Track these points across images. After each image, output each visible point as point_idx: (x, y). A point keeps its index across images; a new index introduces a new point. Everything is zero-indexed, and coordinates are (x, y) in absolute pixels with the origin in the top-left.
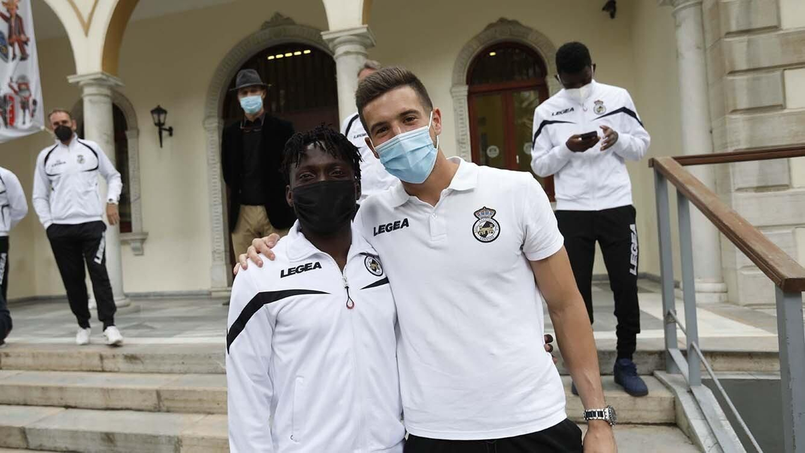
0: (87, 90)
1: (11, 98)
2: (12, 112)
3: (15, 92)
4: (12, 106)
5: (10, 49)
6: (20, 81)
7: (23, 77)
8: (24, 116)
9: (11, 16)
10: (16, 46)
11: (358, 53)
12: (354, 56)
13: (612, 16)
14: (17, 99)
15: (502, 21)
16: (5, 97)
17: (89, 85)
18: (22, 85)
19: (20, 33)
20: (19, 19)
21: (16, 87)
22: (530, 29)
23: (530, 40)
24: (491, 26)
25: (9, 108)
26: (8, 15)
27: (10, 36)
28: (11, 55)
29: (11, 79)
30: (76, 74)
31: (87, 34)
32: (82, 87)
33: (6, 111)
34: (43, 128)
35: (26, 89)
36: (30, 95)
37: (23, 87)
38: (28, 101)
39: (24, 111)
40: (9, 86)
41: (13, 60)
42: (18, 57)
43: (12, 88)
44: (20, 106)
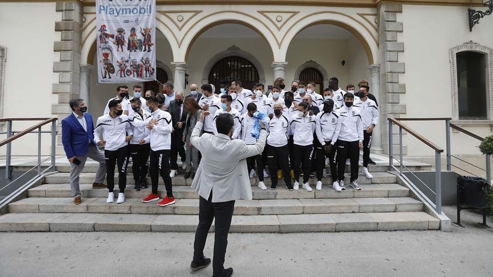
0: (177, 68)
1: (142, 66)
2: (141, 71)
3: (144, 64)
4: (142, 69)
5: (144, 47)
6: (146, 60)
7: (148, 58)
8: (146, 74)
9: (146, 34)
10: (147, 45)
11: (283, 70)
12: (282, 71)
14: (144, 66)
16: (139, 65)
17: (179, 66)
18: (147, 61)
19: (149, 42)
20: (149, 36)
21: (144, 62)
25: (140, 70)
26: (145, 34)
27: (144, 42)
28: (143, 49)
29: (143, 59)
30: (173, 61)
31: (179, 47)
32: (175, 67)
33: (138, 71)
34: (156, 80)
35: (149, 63)
36: (150, 66)
37: (147, 62)
38: (148, 68)
39: (146, 72)
40: (141, 61)
41: (144, 51)
42: (147, 51)
43: (143, 62)
44: (144, 69)
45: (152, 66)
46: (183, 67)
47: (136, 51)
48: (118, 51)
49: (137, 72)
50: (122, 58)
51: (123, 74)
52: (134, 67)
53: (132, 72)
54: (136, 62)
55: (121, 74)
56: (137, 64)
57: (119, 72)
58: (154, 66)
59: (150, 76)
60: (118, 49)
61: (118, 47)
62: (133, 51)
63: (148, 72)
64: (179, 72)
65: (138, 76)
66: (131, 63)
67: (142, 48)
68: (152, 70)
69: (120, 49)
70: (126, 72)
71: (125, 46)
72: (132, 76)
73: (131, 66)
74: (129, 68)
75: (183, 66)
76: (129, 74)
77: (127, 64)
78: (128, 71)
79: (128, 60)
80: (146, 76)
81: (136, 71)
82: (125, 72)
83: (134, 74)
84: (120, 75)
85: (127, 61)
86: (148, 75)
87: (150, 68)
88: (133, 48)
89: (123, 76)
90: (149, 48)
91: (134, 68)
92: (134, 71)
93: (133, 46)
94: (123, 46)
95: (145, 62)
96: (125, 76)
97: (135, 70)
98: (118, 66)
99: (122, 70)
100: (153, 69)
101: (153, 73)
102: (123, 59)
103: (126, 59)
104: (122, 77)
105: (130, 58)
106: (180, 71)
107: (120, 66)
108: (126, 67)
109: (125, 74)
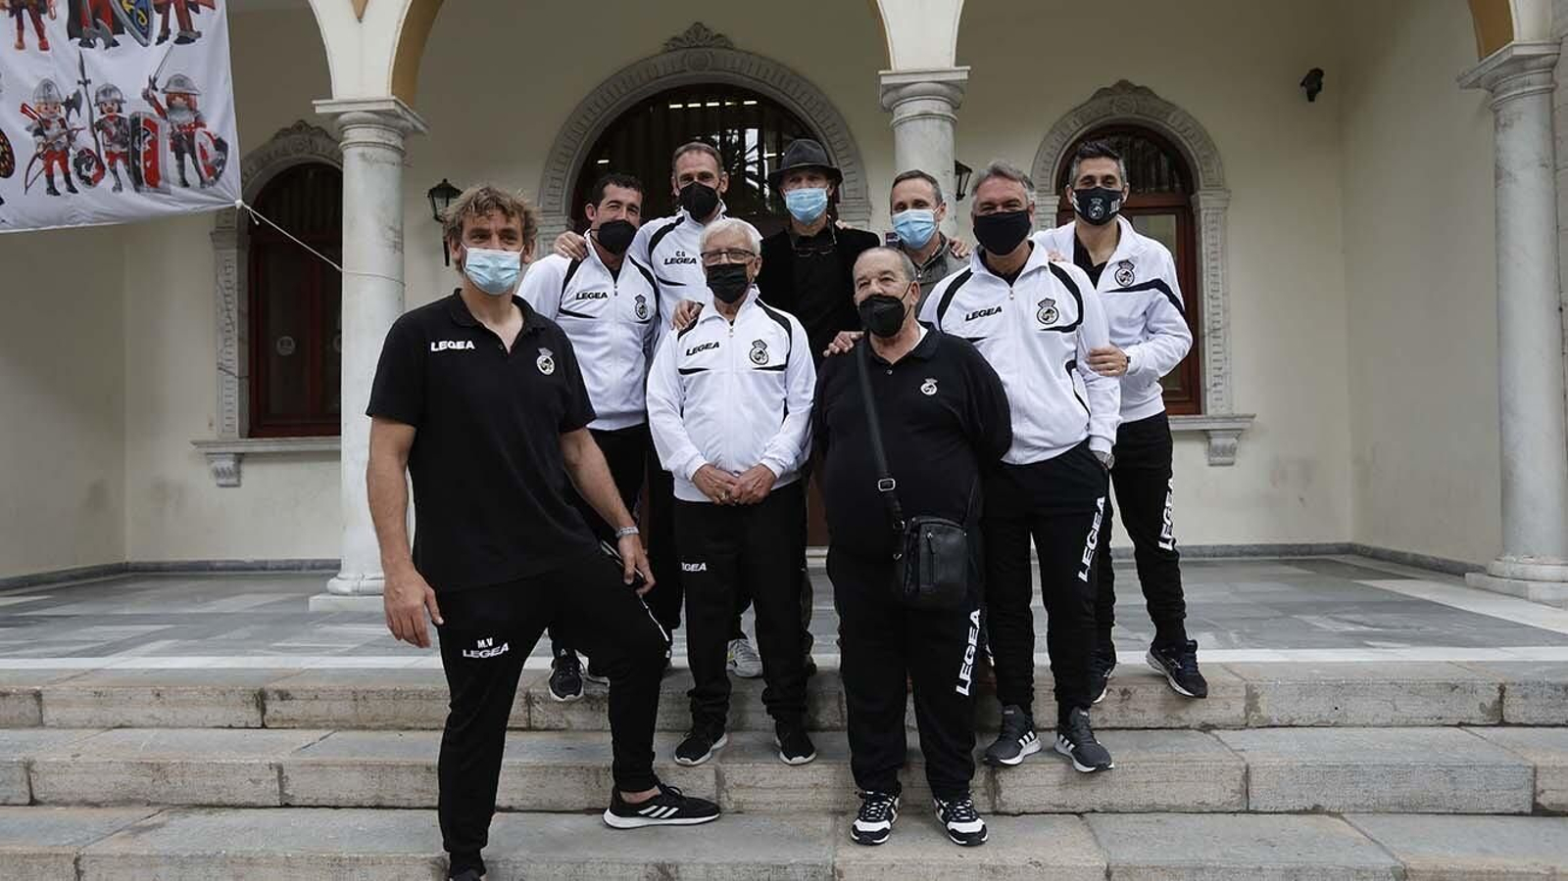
0: (354, 134)
1: (152, 126)
2: (153, 154)
3: (158, 108)
4: (154, 144)
5: (157, 18)
6: (172, 89)
7: (181, 81)
8: (182, 167)
10: (173, 7)
13: (1311, 97)
14: (165, 129)
15: (1124, 85)
16: (135, 121)
17: (364, 122)
18: (181, 97)
21: (162, 100)
22: (1171, 106)
23: (1172, 126)
24: (1102, 92)
25: (144, 147)
28: (157, 31)
29: (153, 82)
30: (331, 97)
31: (360, 19)
32: (342, 128)
33: (136, 153)
34: (239, 202)
35: (191, 107)
36: (199, 123)
37: (179, 100)
38: (191, 136)
39: (180, 157)
40: (146, 96)
41: (161, 40)
42: (173, 37)
43: (153, 101)
44: (168, 143)
45: (212, 125)
46: (387, 127)
47: (115, 44)
48: (21, 45)
49: (131, 158)
50: (47, 85)
51: (59, 178)
52: (114, 130)
53: (105, 161)
54: (120, 102)
55: (50, 177)
56: (126, 114)
57: (39, 164)
58: (223, 125)
59: (202, 181)
60: (21, 39)
61: (21, 27)
62: (100, 41)
63: (188, 157)
64: (363, 155)
65: (137, 183)
66: (96, 110)
67: (149, 26)
68: (210, 148)
69: (30, 36)
70: (77, 164)
71: (53, 18)
72: (108, 182)
73: (98, 126)
74: (86, 140)
75: (383, 119)
76: (90, 174)
77: (75, 120)
78: (86, 156)
79: (77, 94)
80: (185, 184)
81: (124, 157)
82: (71, 167)
83: (115, 172)
84: (45, 186)
85: (73, 104)
86: (191, 175)
87: (200, 137)
88: (97, 26)
89: (62, 187)
90: (185, 23)
91: (112, 139)
92: (112, 157)
93: (96, 15)
94: (45, 18)
95: (169, 104)
96: (72, 190)
97: (117, 149)
98: (30, 135)
99: (52, 154)
100: (221, 145)
101: (223, 163)
102: (54, 92)
103: (67, 88)
104: (56, 193)
105: (86, 83)
106: (369, 151)
107: (38, 132)
108: (71, 138)
109: (73, 177)
